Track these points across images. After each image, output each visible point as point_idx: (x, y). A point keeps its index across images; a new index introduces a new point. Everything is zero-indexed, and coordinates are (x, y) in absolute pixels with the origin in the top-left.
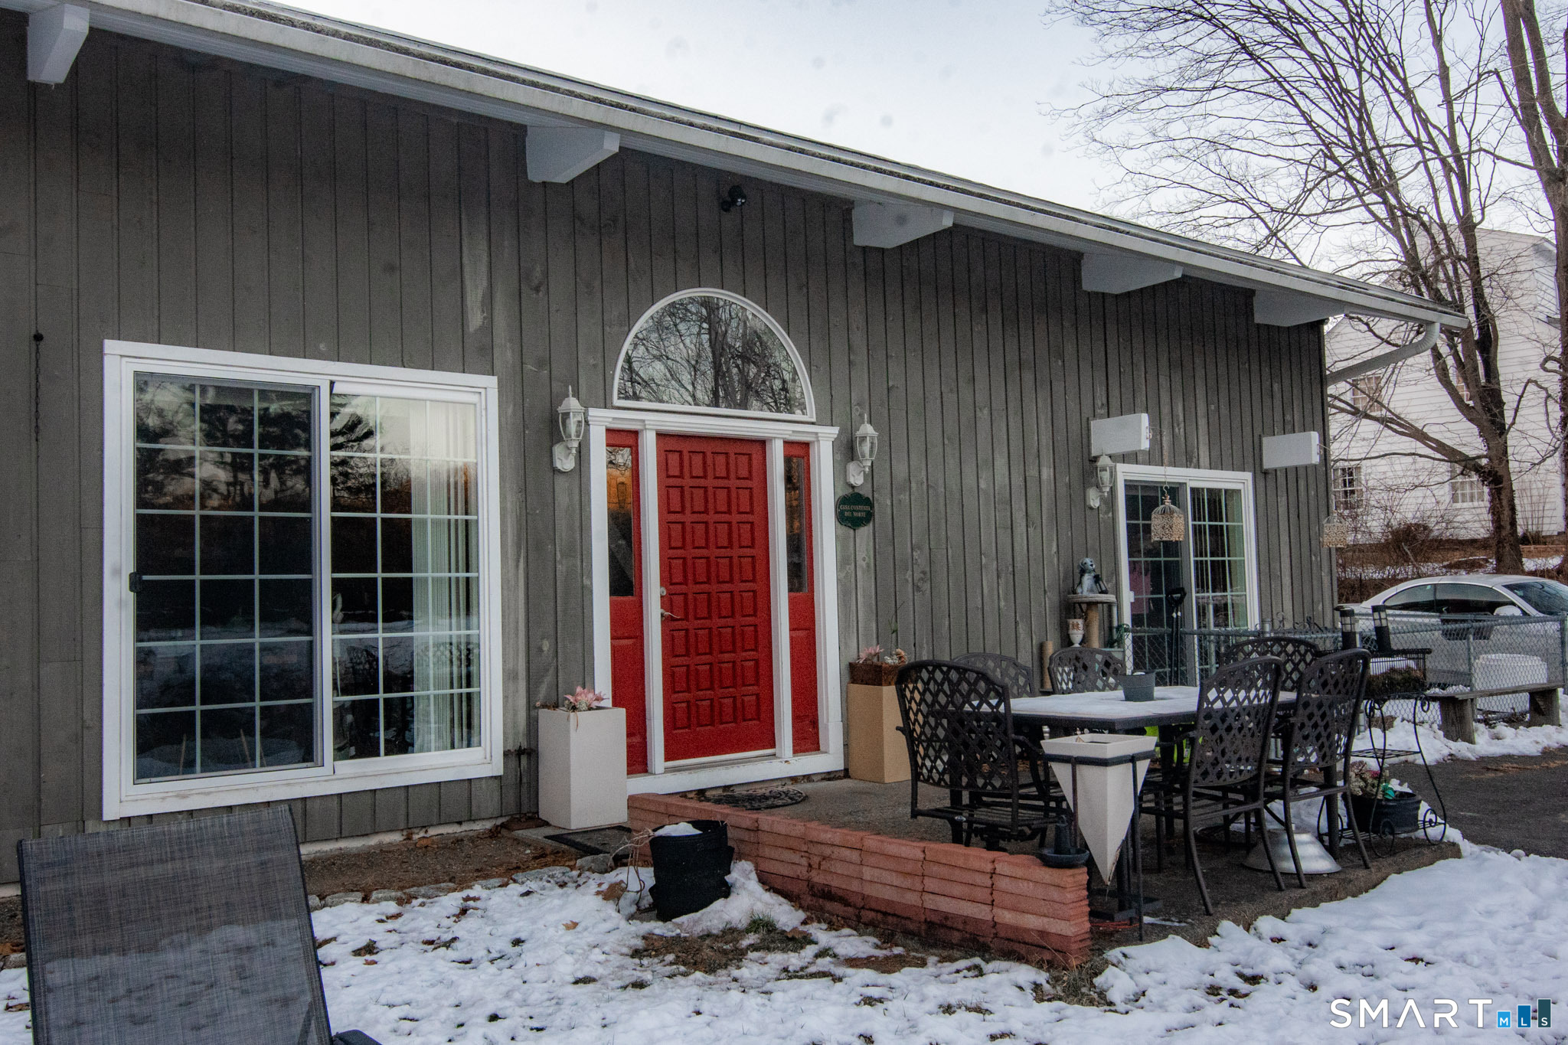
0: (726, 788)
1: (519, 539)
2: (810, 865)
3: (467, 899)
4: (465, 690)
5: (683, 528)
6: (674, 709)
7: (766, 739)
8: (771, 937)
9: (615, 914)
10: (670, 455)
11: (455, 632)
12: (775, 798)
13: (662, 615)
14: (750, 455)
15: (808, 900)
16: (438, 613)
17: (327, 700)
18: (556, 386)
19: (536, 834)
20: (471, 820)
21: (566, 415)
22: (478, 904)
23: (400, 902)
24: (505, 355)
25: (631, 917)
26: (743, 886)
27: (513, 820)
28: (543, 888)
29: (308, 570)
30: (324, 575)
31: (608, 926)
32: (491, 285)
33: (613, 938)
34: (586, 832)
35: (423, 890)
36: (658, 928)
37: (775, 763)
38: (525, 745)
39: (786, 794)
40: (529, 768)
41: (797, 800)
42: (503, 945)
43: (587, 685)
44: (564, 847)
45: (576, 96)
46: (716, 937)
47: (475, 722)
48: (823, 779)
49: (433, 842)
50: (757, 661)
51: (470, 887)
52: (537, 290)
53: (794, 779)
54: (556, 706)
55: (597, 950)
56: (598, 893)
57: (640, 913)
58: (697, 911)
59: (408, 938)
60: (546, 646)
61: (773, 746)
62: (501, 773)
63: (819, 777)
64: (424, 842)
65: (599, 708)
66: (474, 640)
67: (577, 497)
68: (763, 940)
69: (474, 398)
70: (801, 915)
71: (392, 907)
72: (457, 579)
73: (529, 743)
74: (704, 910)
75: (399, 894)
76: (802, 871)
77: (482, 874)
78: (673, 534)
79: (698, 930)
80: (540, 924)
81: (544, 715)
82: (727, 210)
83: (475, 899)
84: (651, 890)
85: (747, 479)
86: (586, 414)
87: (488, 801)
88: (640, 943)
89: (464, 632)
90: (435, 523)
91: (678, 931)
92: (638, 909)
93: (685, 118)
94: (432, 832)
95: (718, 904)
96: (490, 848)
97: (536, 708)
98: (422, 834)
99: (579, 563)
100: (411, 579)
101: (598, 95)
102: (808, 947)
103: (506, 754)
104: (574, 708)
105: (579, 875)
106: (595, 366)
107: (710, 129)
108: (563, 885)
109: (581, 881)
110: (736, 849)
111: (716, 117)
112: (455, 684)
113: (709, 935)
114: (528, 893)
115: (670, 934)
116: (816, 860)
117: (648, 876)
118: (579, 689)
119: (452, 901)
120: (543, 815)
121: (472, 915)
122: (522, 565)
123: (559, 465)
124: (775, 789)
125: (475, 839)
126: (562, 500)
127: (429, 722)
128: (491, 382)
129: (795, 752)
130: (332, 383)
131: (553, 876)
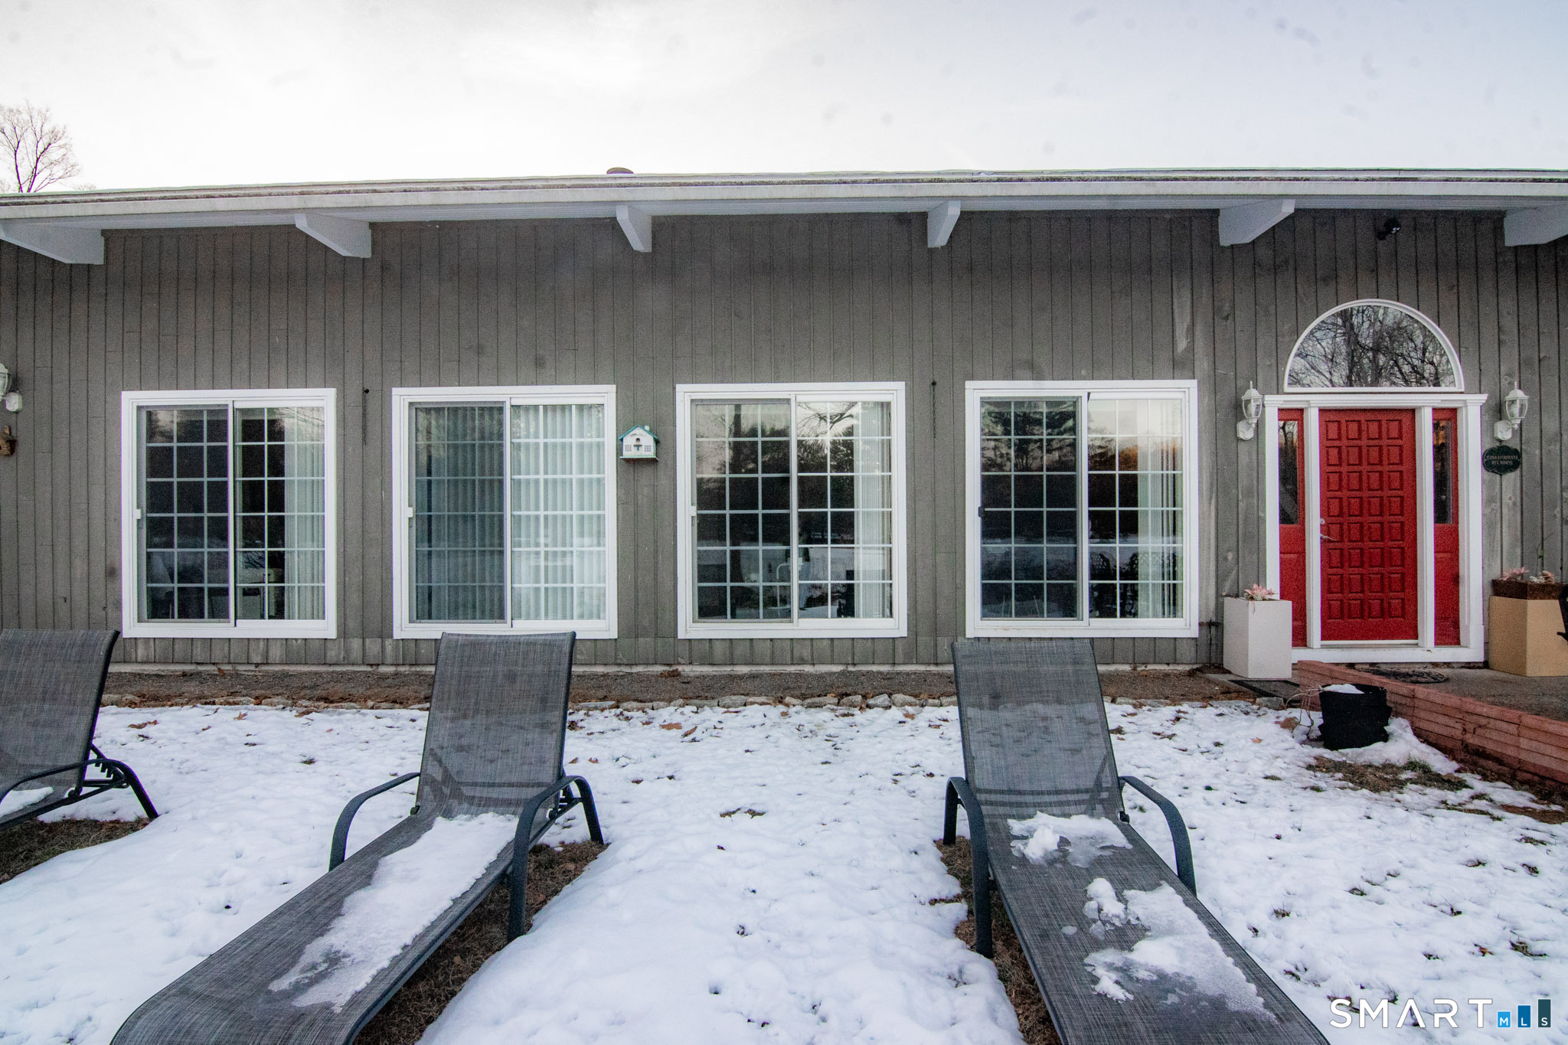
0: (1372, 664)
1: (1212, 485)
2: (1465, 730)
3: (1179, 712)
4: (1172, 582)
5: (1340, 477)
6: (1330, 605)
7: (1411, 631)
8: (1428, 777)
9: (1291, 739)
10: (1330, 425)
11: (1165, 545)
12: (1418, 676)
13: (1321, 538)
14: (1400, 421)
15: (1462, 756)
16: (1154, 534)
17: (1085, 583)
18: (1240, 383)
19: (1223, 678)
20: (1175, 663)
21: (1248, 402)
22: (1186, 716)
23: (1135, 706)
24: (1203, 364)
25: (1303, 743)
26: (1400, 736)
27: (1204, 666)
28: (1232, 713)
29: (1074, 505)
30: (1084, 508)
31: (1286, 745)
32: (1193, 319)
33: (1290, 754)
34: (1259, 681)
35: (1149, 701)
36: (1327, 754)
37: (1418, 651)
38: (1214, 620)
39: (1428, 674)
40: (1217, 635)
41: (1437, 680)
42: (1207, 744)
43: (1261, 583)
44: (1244, 689)
45: (1262, 180)
46: (1377, 768)
47: (1179, 602)
48: (1462, 667)
49: (1150, 674)
50: (1403, 574)
51: (1181, 705)
52: (1226, 318)
53: (1435, 665)
54: (1237, 596)
55: (1279, 760)
56: (1276, 723)
57: (1309, 741)
58: (1359, 747)
59: (1143, 728)
60: (1230, 556)
61: (1416, 637)
62: (1197, 636)
63: (1460, 665)
64: (1145, 673)
65: (1270, 600)
66: (1178, 551)
67: (1255, 457)
68: (1420, 777)
69: (1180, 395)
70: (1455, 765)
71: (1130, 709)
72: (1168, 511)
73: (1217, 616)
74: (1366, 748)
75: (1134, 701)
76: (1458, 733)
77: (1185, 697)
78: (1331, 480)
79: (1361, 761)
80: (1233, 736)
81: (1228, 601)
82: (1383, 238)
83: (1184, 712)
84: (1320, 727)
85: (1397, 438)
86: (1263, 399)
87: (1187, 653)
88: (1313, 762)
89: (1172, 545)
90: (1154, 476)
91: (1344, 759)
92: (1308, 738)
93: (1351, 176)
94: (1150, 667)
95: (1379, 745)
96: (1189, 682)
97: (1222, 596)
98: (1143, 668)
99: (1256, 502)
100: (1137, 511)
101: (1276, 175)
102: (1464, 789)
103: (1200, 624)
104: (1252, 598)
105: (1259, 709)
106: (1270, 366)
107: (1373, 180)
108: (1247, 713)
109: (1261, 712)
110: (1394, 709)
111: (1378, 170)
112: (1166, 577)
113: (1370, 766)
114: (1221, 715)
115: (1337, 759)
116: (1470, 727)
117: (1317, 718)
118: (1255, 586)
119: (1169, 711)
120: (1226, 666)
121: (1183, 722)
122: (1213, 501)
123: (1241, 435)
124: (1417, 670)
125: (1179, 676)
126: (1244, 459)
127: (1147, 600)
128: (1193, 384)
129: (1437, 643)
130: (1089, 394)
131: (1239, 707)
